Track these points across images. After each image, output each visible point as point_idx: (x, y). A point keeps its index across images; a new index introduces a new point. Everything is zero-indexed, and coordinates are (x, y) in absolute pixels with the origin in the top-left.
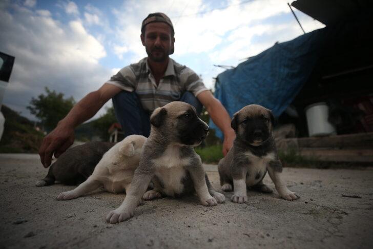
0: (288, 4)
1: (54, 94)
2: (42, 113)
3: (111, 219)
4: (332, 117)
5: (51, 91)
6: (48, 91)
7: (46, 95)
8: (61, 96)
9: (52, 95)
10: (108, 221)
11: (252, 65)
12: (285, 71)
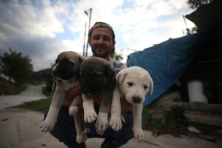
0: (183, 16)
1: (15, 53)
2: (6, 65)
3: (45, 130)
4: (205, 91)
5: (13, 51)
6: (11, 51)
7: (9, 53)
8: (20, 54)
9: (13, 54)
10: (43, 131)
11: (153, 51)
12: (176, 58)
